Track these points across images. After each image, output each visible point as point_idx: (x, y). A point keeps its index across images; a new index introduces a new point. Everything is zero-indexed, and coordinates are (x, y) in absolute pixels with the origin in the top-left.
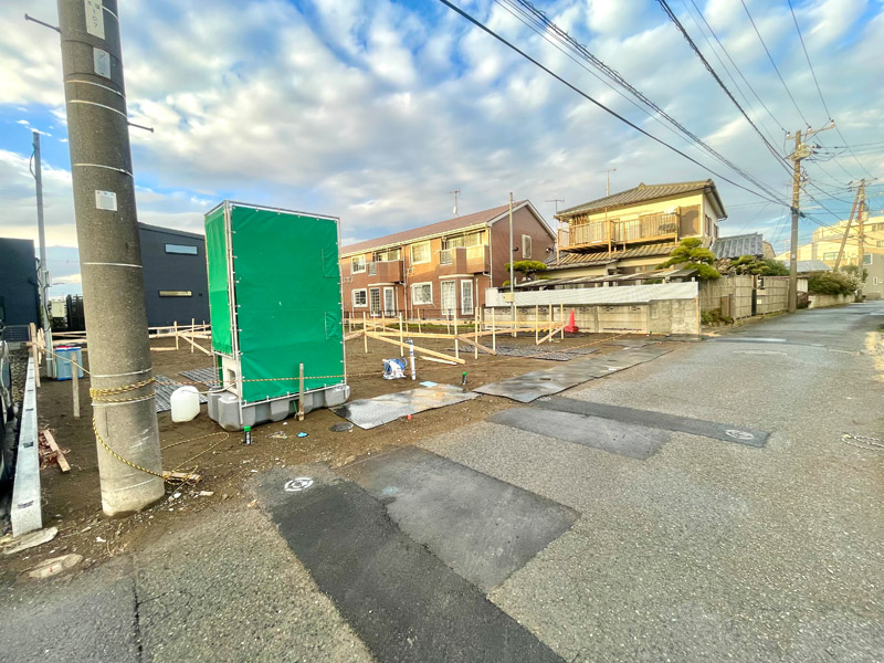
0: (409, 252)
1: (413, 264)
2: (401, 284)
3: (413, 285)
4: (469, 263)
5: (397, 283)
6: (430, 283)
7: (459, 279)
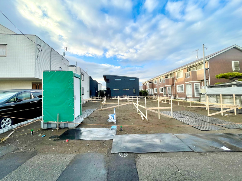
0: (176, 74)
1: (177, 78)
2: (173, 85)
3: (177, 86)
4: (197, 76)
5: (172, 85)
6: (183, 85)
7: (193, 83)
